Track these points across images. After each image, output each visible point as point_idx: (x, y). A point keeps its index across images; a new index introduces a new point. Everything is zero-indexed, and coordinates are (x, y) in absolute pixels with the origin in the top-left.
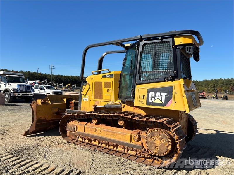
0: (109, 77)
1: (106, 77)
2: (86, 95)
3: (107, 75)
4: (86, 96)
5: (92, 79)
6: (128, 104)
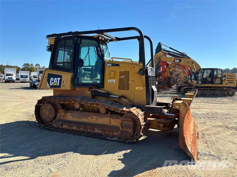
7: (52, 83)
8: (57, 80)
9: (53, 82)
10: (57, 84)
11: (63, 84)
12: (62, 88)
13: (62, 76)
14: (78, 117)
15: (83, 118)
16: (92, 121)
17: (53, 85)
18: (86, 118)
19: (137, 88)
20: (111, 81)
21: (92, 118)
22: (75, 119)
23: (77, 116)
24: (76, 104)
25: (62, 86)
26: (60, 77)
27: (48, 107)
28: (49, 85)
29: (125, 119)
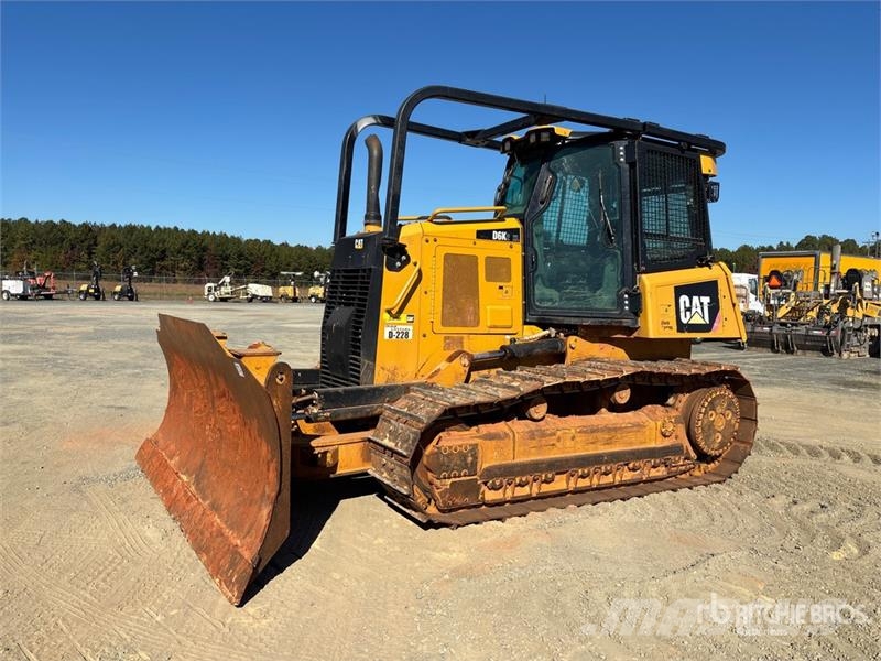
0: (504, 237)
1: (491, 238)
2: (401, 311)
3: (498, 231)
4: (403, 317)
5: (431, 240)
6: (587, 334)
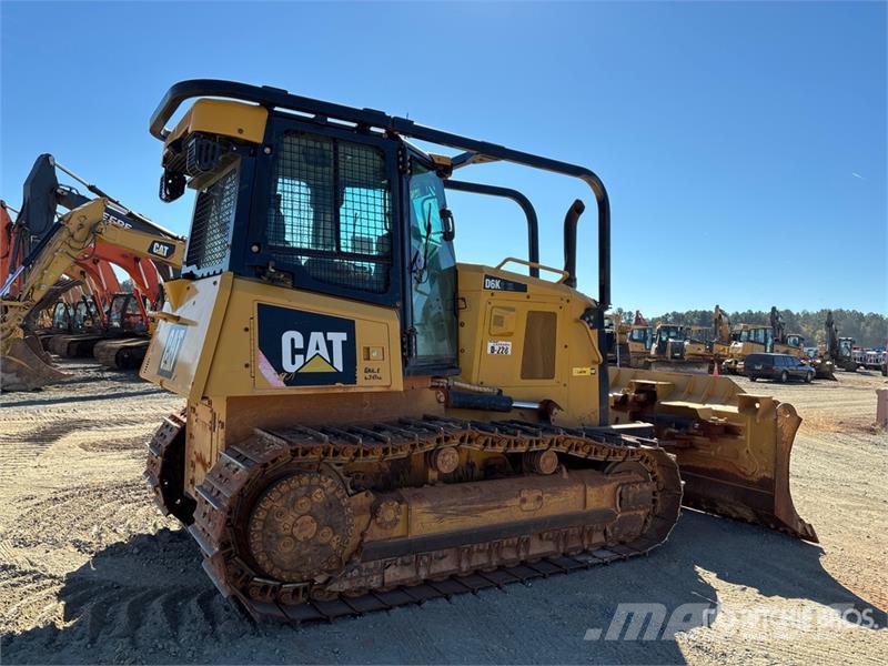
7: (299, 359)
8: (329, 345)
9: (304, 351)
10: (332, 364)
11: (368, 364)
12: (363, 383)
13: (353, 322)
14: (465, 512)
15: (484, 510)
16: (520, 513)
17: (306, 369)
18: (498, 508)
19: (576, 371)
20: (497, 348)
21: (524, 501)
22: (452, 525)
23: (462, 508)
24: (443, 452)
25: (360, 374)
26: (347, 326)
27: (318, 496)
28: (279, 369)
29: (624, 478)
